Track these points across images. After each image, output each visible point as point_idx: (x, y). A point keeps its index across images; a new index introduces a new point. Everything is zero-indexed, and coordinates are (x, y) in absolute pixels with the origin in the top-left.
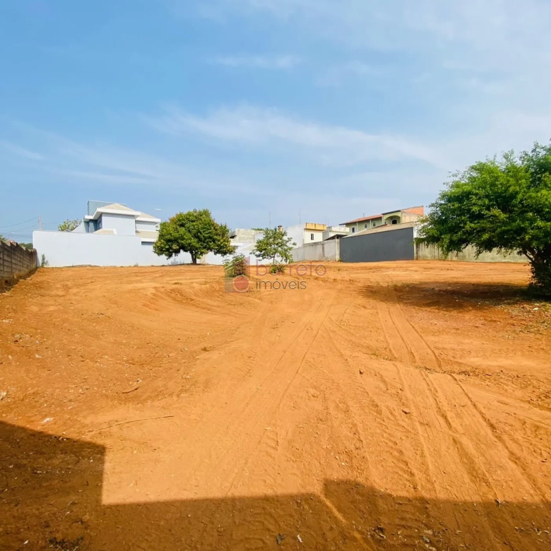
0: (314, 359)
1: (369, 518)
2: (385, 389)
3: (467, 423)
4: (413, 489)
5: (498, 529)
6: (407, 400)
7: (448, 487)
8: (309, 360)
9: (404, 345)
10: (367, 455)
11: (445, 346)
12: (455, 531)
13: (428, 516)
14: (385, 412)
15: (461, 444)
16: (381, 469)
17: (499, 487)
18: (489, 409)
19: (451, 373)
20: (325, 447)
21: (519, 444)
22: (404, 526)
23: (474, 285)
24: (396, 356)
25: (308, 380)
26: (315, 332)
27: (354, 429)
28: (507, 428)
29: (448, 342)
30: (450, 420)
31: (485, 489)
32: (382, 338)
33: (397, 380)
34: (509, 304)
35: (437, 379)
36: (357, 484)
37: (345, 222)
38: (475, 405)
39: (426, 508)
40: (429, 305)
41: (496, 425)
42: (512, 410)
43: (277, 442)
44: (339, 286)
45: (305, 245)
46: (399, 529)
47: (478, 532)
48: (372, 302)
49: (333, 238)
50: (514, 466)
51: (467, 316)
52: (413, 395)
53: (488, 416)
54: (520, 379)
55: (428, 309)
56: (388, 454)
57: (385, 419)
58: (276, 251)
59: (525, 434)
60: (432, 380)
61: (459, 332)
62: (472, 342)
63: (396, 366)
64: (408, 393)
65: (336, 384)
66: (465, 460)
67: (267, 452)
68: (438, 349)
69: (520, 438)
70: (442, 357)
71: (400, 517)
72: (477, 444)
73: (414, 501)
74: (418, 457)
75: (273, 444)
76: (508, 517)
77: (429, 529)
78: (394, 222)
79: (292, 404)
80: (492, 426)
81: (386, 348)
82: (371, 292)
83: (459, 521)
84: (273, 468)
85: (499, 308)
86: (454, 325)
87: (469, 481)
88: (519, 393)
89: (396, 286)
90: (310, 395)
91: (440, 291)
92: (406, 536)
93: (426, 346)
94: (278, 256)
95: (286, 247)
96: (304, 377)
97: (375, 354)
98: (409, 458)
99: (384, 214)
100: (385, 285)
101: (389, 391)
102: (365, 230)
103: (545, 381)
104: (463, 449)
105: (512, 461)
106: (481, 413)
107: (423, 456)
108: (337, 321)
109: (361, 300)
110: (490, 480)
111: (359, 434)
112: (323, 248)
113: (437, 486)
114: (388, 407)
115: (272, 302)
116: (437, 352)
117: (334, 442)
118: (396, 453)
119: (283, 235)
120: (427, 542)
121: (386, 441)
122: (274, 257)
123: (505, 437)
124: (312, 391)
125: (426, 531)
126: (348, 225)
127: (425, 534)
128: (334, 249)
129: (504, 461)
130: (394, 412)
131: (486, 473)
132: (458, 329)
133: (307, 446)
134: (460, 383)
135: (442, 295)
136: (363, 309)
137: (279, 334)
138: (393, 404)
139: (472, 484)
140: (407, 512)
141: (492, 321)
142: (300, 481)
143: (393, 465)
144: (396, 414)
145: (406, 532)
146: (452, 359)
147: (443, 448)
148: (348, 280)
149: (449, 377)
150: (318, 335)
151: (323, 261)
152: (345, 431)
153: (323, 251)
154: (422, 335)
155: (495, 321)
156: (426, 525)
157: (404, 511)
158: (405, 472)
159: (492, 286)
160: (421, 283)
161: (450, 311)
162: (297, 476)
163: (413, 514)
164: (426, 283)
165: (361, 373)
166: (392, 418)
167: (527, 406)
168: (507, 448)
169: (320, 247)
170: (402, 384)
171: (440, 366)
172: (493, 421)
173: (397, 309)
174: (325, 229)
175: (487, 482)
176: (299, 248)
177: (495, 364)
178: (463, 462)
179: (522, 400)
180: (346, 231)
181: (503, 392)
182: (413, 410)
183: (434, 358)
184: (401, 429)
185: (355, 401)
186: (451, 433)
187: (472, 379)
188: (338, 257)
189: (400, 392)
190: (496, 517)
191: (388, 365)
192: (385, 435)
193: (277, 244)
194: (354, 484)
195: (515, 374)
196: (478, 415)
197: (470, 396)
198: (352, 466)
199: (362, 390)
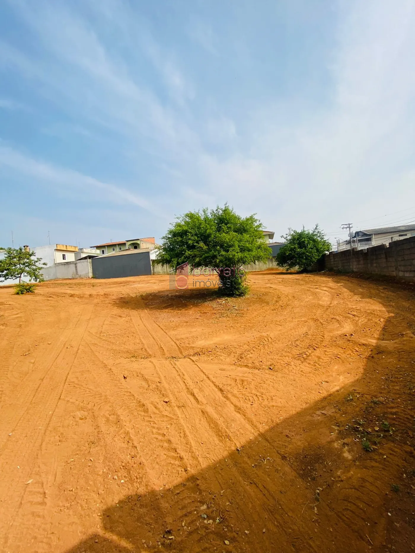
0: (77, 378)
1: (157, 526)
2: (147, 386)
3: (207, 394)
4: (184, 473)
5: (244, 472)
6: (165, 390)
7: (208, 455)
8: (73, 380)
9: (155, 343)
10: (143, 460)
11: (183, 336)
12: (220, 493)
13: (201, 492)
14: (151, 408)
15: (207, 413)
16: (157, 466)
17: (236, 438)
18: (216, 377)
19: (188, 356)
20: (101, 473)
21: (238, 398)
22: (186, 515)
23: (190, 290)
24: (150, 353)
25: (73, 403)
26: (75, 349)
27: (127, 438)
28: (229, 388)
29: (183, 333)
30: (197, 396)
31: (228, 443)
32: (138, 341)
33: (155, 375)
34: (211, 300)
35: (183, 364)
36: (139, 497)
37: (96, 245)
38: (208, 378)
39: (198, 485)
40: (166, 308)
41: (223, 389)
42: (228, 373)
43: (45, 493)
44: (96, 301)
45: (57, 265)
46: (182, 521)
47: (233, 484)
48: (126, 311)
49: (85, 258)
50: (238, 415)
51: (191, 312)
52: (169, 384)
53: (217, 384)
54: (226, 349)
55: (167, 310)
56: (160, 448)
57: (152, 415)
58: (23, 271)
59: (238, 388)
60: (179, 366)
61: (188, 324)
62: (197, 330)
63: (152, 363)
64: (165, 384)
65: (103, 398)
66: (212, 425)
67: (33, 514)
68: (178, 340)
69: (236, 392)
70: (182, 345)
71: (180, 507)
72: (216, 408)
73: (188, 484)
74: (182, 439)
75: (39, 499)
76: (246, 459)
77: (203, 504)
78: (136, 248)
79: (57, 437)
80: (221, 390)
81: (142, 349)
82: (124, 302)
83: (220, 481)
84: (44, 530)
85: (206, 304)
86: (184, 319)
87: (218, 442)
88: (228, 360)
89: (142, 296)
90: (78, 419)
91: (172, 296)
92: (189, 524)
93: (171, 340)
94: (25, 276)
95: (34, 267)
96: (68, 401)
97: (134, 356)
98: (177, 444)
99: (127, 241)
100: (134, 295)
101: (151, 387)
102: (114, 252)
103: (238, 347)
104: (209, 416)
105: (237, 412)
106: (213, 382)
107: (185, 436)
108: (97, 333)
109: (116, 311)
110: (230, 434)
111: (132, 440)
112: (76, 267)
113: (200, 459)
114: (152, 403)
115: (20, 326)
116: (178, 342)
117: (109, 462)
118: (166, 445)
119: (31, 255)
120: (205, 519)
121: (157, 436)
122: (20, 277)
123: (229, 396)
124: (79, 414)
125: (202, 508)
126: (98, 247)
127: (202, 511)
128: (86, 268)
129: (233, 414)
130: (157, 405)
131: (227, 430)
132: (187, 322)
133: (82, 482)
134: (196, 363)
135: (174, 300)
136: (119, 318)
137: (33, 361)
138: (156, 398)
139: (221, 444)
140: (185, 498)
141: (204, 313)
142: (80, 528)
143: (165, 456)
144: (160, 406)
145: (189, 519)
146: (188, 345)
147: (197, 421)
148: (102, 294)
149: (189, 360)
150: (79, 351)
151: (76, 279)
152: (120, 444)
153: (76, 269)
154: (166, 331)
155: (206, 313)
156: (200, 502)
157: (182, 500)
158: (175, 458)
159: (200, 290)
160: (159, 292)
161: (180, 310)
162: (76, 524)
163: (189, 497)
164: (162, 292)
165: (125, 378)
166: (157, 412)
167: (233, 367)
168: (232, 403)
169: (72, 266)
170: (159, 378)
171: (181, 353)
172: (221, 386)
173: (145, 313)
174: (77, 250)
175: (228, 437)
176: (50, 267)
177: (212, 342)
178: (211, 428)
179: (231, 364)
180: (97, 252)
181: (220, 361)
182: (171, 398)
183: (177, 348)
184: (165, 419)
185: (123, 408)
186: (199, 406)
187: (203, 358)
188: (91, 275)
189: (159, 384)
190: (240, 463)
191: (146, 363)
192: (155, 431)
193: (24, 264)
194: (136, 498)
195: (223, 346)
196: (212, 385)
197: (205, 371)
198: (131, 479)
199: (128, 394)
